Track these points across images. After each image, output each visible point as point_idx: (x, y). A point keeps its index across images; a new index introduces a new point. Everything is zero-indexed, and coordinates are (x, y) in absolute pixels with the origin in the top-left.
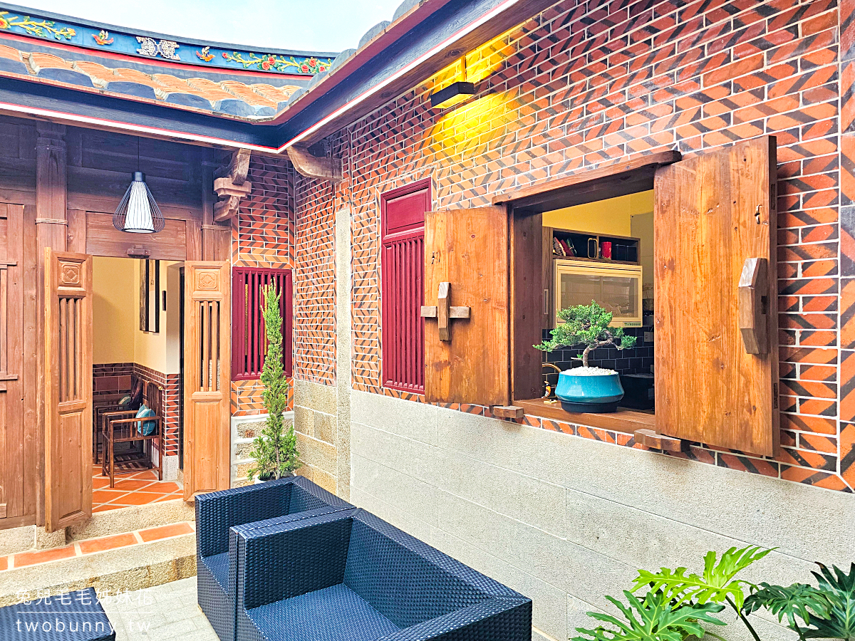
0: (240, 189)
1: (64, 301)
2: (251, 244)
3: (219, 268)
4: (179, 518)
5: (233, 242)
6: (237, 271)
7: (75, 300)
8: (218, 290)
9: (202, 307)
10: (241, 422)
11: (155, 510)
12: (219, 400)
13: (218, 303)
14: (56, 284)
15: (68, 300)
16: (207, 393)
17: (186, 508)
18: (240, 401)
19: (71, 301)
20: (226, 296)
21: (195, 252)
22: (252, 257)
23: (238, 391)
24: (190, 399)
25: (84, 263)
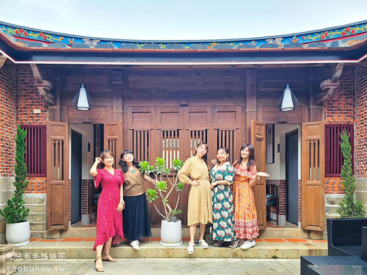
0: (335, 84)
1: (257, 140)
2: (333, 113)
3: (319, 124)
4: (300, 236)
5: (324, 113)
6: (326, 126)
8: (318, 135)
9: (310, 143)
10: (328, 197)
11: (290, 231)
12: (319, 185)
13: (319, 141)
14: (255, 134)
15: (258, 140)
16: (312, 182)
17: (303, 233)
18: (328, 187)
19: (259, 141)
20: (322, 137)
21: (306, 119)
22: (333, 119)
23: (326, 182)
24: (305, 184)
25: (263, 126)
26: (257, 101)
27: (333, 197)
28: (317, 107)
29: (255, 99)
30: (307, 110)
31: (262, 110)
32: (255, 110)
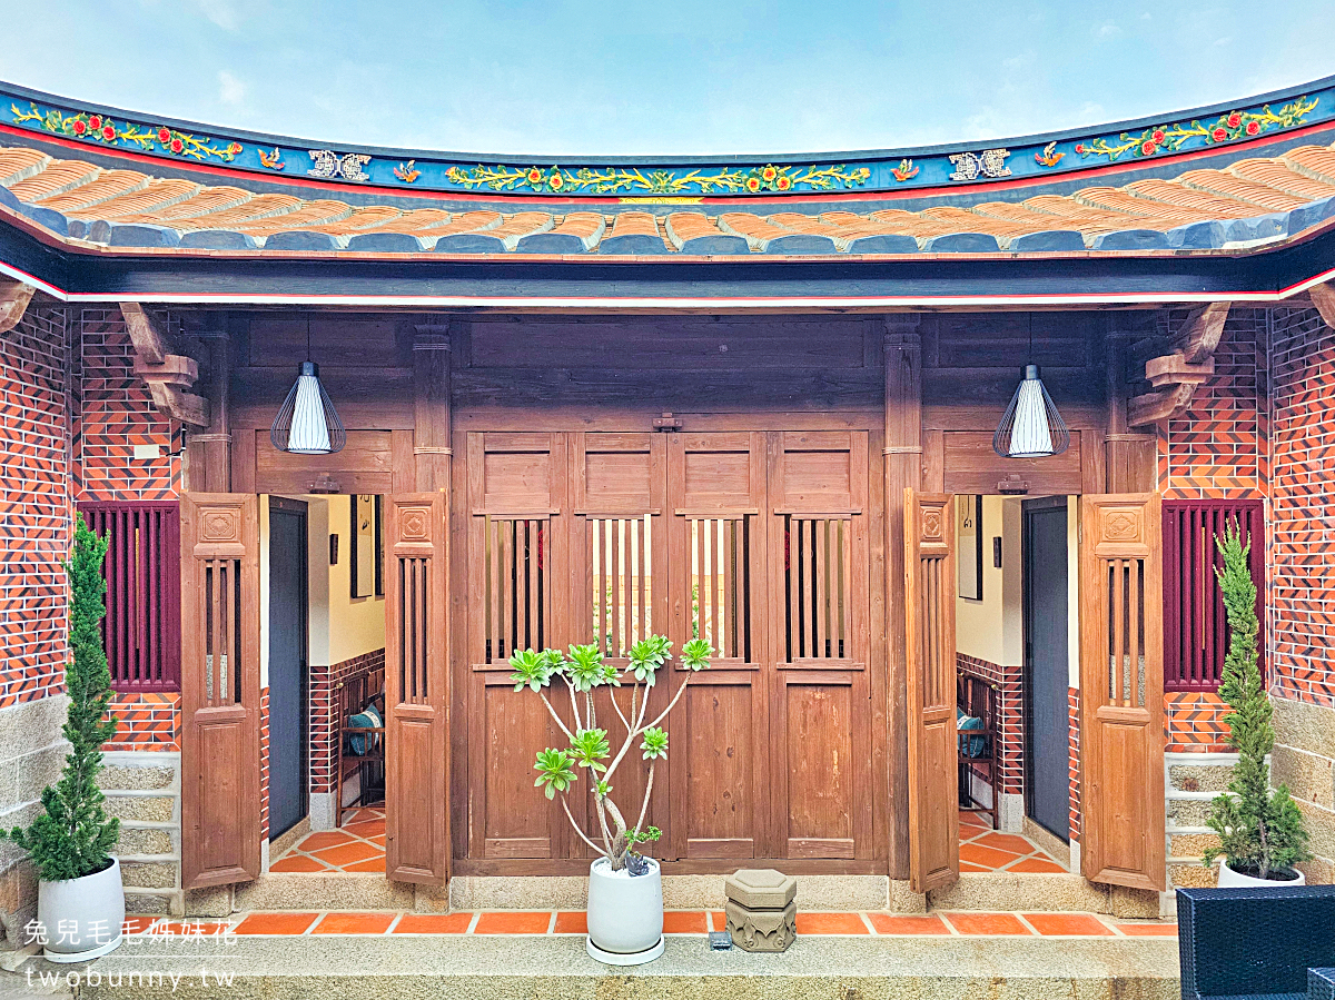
0: (1198, 371)
1: (926, 561)
2: (1191, 460)
3: (1142, 504)
4: (1077, 905)
5: (1160, 459)
6: (1168, 507)
7: (937, 560)
8: (1140, 541)
9: (1112, 569)
10: (1175, 763)
11: (1042, 885)
12: (1144, 724)
13: (1141, 563)
14: (919, 540)
15: (929, 560)
16: (1121, 710)
17: (1088, 891)
18: (1173, 727)
19: (933, 562)
20: (1155, 550)
21: (1096, 480)
22: (1191, 481)
23: (1170, 709)
24: (1094, 717)
25: (946, 506)
26: (923, 416)
27: (1194, 763)
28: (1133, 437)
29: (918, 405)
30: (1098, 444)
31: (941, 443)
32: (918, 449)
